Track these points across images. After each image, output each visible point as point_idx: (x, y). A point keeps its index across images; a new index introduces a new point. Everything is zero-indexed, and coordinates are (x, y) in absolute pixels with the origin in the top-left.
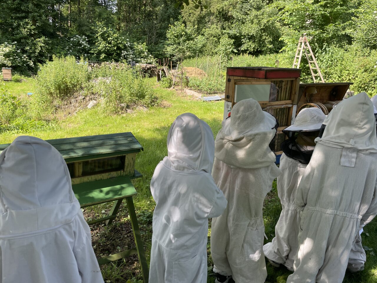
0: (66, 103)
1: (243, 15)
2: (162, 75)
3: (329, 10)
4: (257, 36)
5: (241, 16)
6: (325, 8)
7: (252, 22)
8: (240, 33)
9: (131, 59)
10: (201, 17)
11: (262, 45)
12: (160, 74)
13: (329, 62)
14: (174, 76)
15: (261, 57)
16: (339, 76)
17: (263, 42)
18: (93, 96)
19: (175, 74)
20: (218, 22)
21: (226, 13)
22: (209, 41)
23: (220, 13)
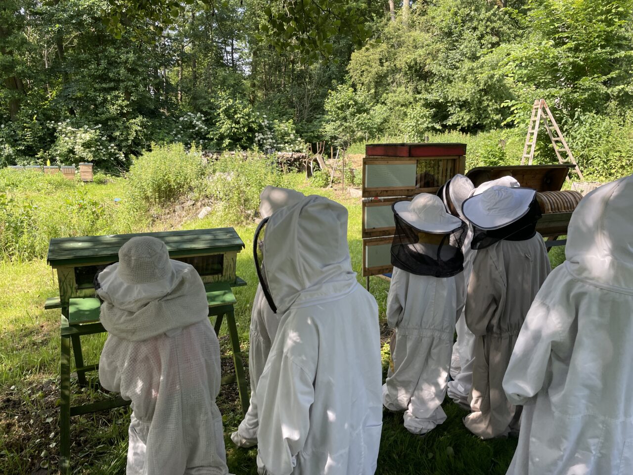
0: (167, 211)
1: (450, 69)
2: (314, 168)
3: (583, 55)
4: (473, 101)
5: (445, 71)
6: (576, 52)
7: (465, 81)
8: (445, 98)
9: (270, 145)
10: (380, 77)
11: (483, 116)
12: (312, 166)
13: (586, 138)
14: (332, 168)
15: (481, 134)
16: (604, 162)
17: (485, 110)
18: (206, 200)
19: (335, 166)
20: (408, 82)
21: (421, 67)
22: (393, 113)
23: (410, 68)
